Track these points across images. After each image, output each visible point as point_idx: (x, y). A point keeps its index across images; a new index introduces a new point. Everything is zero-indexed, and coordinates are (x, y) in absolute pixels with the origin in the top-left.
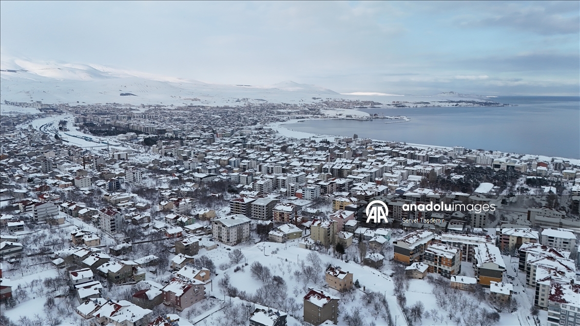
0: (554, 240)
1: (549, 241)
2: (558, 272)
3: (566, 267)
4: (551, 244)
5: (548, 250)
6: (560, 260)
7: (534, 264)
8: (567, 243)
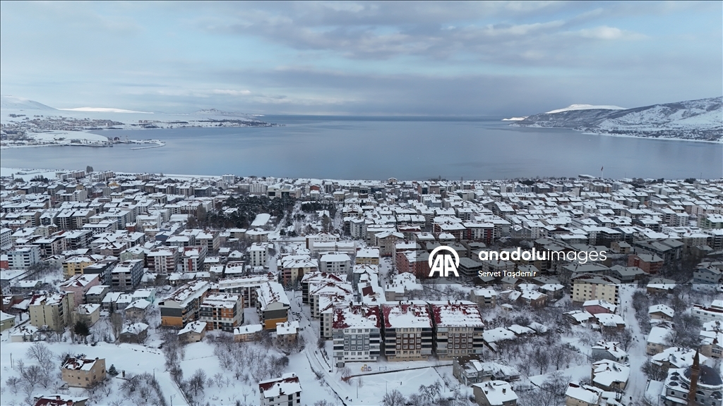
0: (332, 265)
1: (328, 266)
2: (338, 297)
3: (345, 290)
4: (329, 270)
5: (328, 277)
6: (339, 285)
7: (316, 294)
8: (343, 266)
